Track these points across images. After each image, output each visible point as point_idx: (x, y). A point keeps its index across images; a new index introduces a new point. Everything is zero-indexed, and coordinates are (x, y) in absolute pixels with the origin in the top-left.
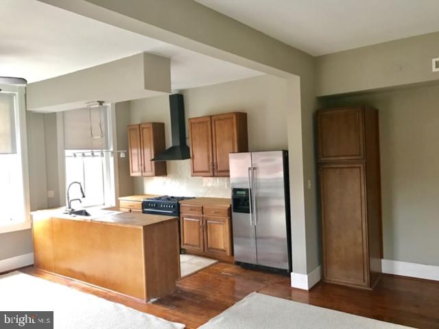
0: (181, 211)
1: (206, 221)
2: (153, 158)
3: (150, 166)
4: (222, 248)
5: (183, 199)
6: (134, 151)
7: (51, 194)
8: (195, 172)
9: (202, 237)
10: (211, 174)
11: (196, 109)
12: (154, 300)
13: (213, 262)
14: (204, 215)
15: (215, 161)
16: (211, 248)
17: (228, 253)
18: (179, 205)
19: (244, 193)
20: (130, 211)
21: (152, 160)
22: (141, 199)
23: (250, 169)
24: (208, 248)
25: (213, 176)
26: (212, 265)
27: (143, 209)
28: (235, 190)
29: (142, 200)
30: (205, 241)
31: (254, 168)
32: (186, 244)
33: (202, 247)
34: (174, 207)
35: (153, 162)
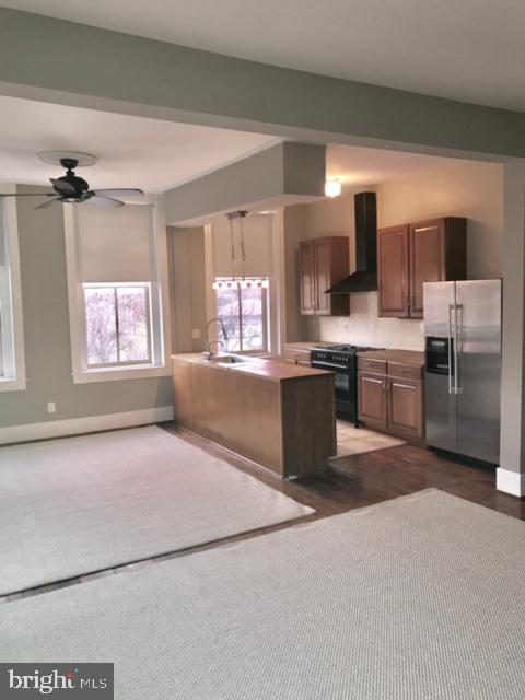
0: (359, 366)
1: (391, 384)
2: (329, 288)
3: (325, 300)
4: (412, 424)
5: (363, 350)
6: (307, 279)
7: (196, 334)
8: (385, 311)
9: (385, 407)
10: (405, 314)
11: (391, 215)
12: (295, 477)
13: (397, 443)
14: (389, 376)
15: (412, 294)
16: (397, 424)
17: (419, 433)
18: (356, 357)
19: (442, 344)
20: (297, 363)
21: (327, 292)
22: (311, 347)
23: (451, 307)
24: (393, 423)
25: (409, 317)
26: (395, 447)
27: (311, 360)
28: (429, 340)
29: (311, 349)
30: (389, 413)
31: (458, 307)
32: (365, 415)
33: (385, 421)
34: (349, 360)
35: (329, 295)
